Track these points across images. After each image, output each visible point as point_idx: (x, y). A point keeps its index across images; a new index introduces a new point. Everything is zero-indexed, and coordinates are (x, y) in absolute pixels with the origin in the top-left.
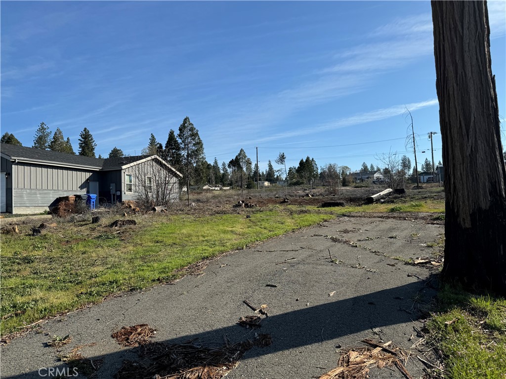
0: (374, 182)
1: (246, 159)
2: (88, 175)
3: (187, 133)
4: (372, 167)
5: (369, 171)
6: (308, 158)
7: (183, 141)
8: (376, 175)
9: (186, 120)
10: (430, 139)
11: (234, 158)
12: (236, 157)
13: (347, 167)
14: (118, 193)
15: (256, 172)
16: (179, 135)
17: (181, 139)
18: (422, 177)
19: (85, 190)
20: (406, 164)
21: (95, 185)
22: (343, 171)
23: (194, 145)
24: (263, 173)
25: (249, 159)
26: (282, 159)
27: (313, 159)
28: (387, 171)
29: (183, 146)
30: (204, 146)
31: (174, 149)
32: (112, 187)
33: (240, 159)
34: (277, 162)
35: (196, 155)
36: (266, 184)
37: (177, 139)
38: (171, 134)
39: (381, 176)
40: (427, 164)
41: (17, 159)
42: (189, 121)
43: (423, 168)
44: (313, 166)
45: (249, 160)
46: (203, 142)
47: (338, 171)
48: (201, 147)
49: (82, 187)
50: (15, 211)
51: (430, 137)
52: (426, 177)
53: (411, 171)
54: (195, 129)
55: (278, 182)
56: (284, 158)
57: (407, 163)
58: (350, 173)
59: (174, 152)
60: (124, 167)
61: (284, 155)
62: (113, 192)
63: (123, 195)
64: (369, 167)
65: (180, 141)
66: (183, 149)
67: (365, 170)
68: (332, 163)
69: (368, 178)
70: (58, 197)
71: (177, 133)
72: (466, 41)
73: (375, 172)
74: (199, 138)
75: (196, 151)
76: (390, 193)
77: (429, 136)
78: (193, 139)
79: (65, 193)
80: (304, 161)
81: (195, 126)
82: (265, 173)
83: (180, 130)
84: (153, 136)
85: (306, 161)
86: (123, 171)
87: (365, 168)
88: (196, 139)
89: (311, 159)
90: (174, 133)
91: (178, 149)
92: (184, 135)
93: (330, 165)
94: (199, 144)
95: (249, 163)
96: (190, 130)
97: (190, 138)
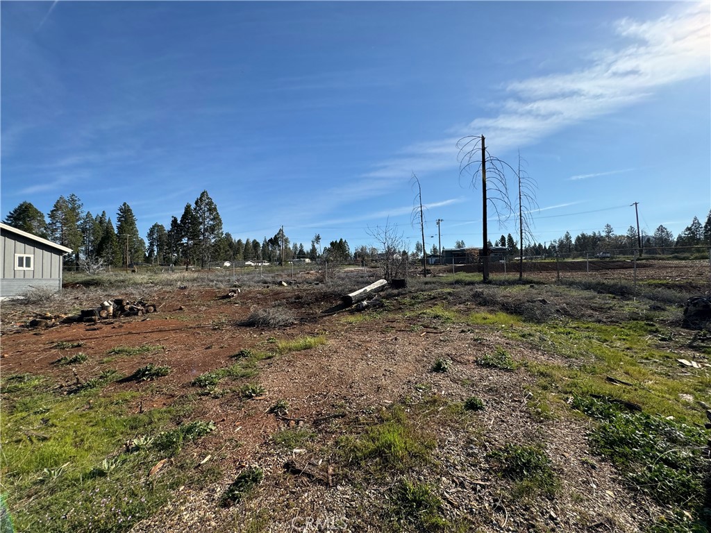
1: (285, 238)
6: (341, 240)
7: (199, 216)
9: (203, 194)
11: (273, 237)
15: (301, 251)
16: (196, 209)
17: (197, 213)
20: (420, 248)
22: (372, 252)
23: (211, 219)
24: (306, 252)
29: (199, 221)
31: (189, 223)
33: (278, 238)
35: (214, 230)
36: (307, 260)
38: (188, 208)
40: (435, 249)
42: (207, 195)
43: (431, 252)
48: (220, 222)
51: (438, 223)
52: (434, 259)
53: (422, 254)
59: (190, 226)
61: (319, 237)
66: (200, 224)
74: (217, 213)
75: (214, 226)
76: (383, 286)
78: (211, 214)
81: (213, 201)
82: (308, 252)
83: (196, 203)
85: (340, 242)
88: (214, 213)
89: (344, 241)
90: (191, 207)
91: (194, 223)
92: (201, 209)
94: (216, 218)
95: (286, 241)
96: (207, 204)
97: (207, 213)
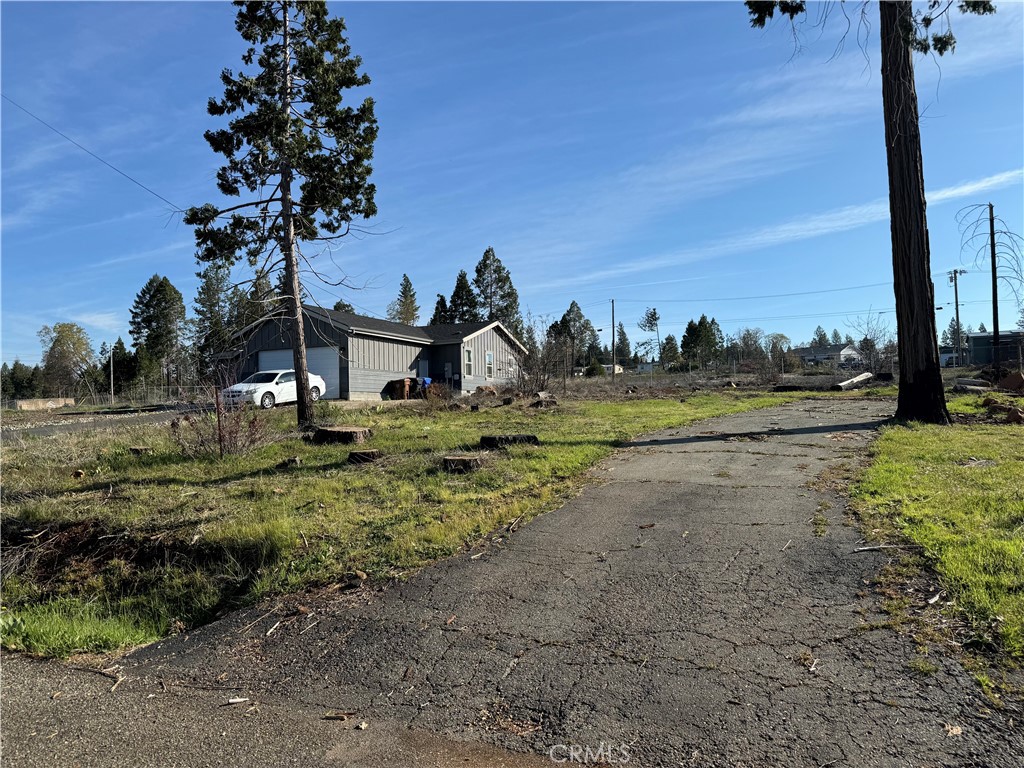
0: (841, 366)
1: (582, 321)
2: (418, 350)
3: (489, 276)
4: (836, 335)
5: (830, 344)
6: (703, 318)
7: (482, 291)
8: (845, 352)
9: (488, 253)
10: (953, 283)
11: (559, 319)
12: (564, 318)
13: (782, 337)
14: (456, 377)
16: (477, 281)
17: (479, 287)
19: (414, 371)
21: (425, 365)
22: (775, 344)
23: (502, 297)
24: (606, 348)
25: (587, 322)
26: (652, 320)
27: (713, 320)
28: (867, 345)
29: (482, 300)
30: (519, 300)
31: (466, 304)
32: (448, 367)
33: (570, 320)
34: (642, 326)
35: (507, 316)
36: (616, 369)
37: (472, 287)
38: (462, 278)
39: (854, 354)
41: (355, 329)
42: (494, 256)
44: (714, 334)
45: (587, 324)
46: (518, 292)
47: (763, 345)
48: (515, 301)
49: (411, 368)
50: (352, 396)
51: (954, 279)
52: (945, 357)
54: (504, 269)
55: (639, 367)
56: (656, 319)
58: (789, 348)
59: (467, 311)
60: (465, 339)
61: (655, 313)
62: (448, 375)
63: (463, 380)
64: (829, 337)
65: (476, 291)
66: (483, 305)
67: (821, 343)
68: (752, 328)
69: (829, 358)
70: (389, 380)
71: (471, 276)
72: (912, 261)
73: (844, 346)
74: (511, 287)
75: (506, 308)
76: (869, 379)
77: (951, 278)
78: (501, 288)
79: (397, 375)
80: (696, 323)
81: (503, 265)
82: (610, 349)
83: (478, 271)
84: (406, 279)
85: (700, 323)
86: (462, 345)
87: (822, 337)
88: (506, 287)
89: (709, 320)
90: (467, 277)
91: (473, 304)
92: (484, 280)
93: (748, 331)
94: (512, 295)
96: (495, 271)
97: (494, 286)
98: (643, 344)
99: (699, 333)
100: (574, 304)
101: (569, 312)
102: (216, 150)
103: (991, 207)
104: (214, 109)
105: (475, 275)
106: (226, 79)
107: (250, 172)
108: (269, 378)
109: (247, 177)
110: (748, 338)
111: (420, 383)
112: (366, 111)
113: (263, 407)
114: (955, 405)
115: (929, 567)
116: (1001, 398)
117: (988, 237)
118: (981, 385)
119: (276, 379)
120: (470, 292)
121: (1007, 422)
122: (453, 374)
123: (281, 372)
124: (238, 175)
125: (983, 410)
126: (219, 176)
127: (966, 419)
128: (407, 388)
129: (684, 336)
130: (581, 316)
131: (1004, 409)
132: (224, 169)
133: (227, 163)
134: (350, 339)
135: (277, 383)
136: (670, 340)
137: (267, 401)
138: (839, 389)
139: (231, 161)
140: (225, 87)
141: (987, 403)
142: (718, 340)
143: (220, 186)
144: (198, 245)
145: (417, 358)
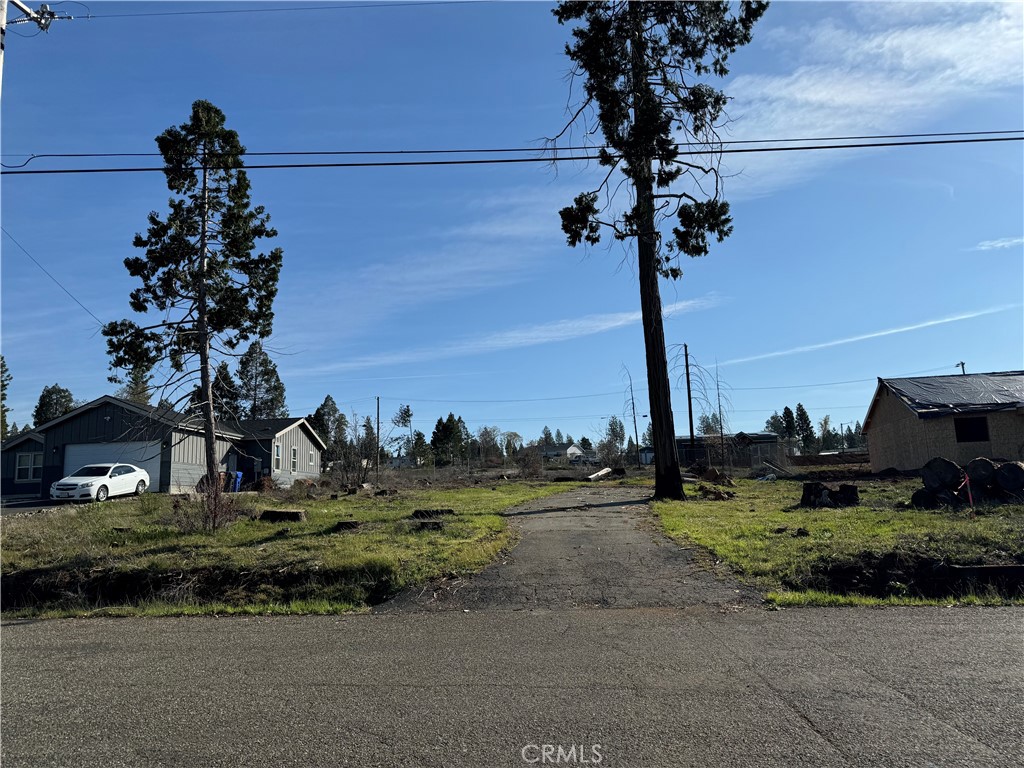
0: (571, 462)
1: (337, 415)
2: (229, 445)
3: (254, 369)
4: (559, 434)
5: (555, 443)
6: (451, 416)
7: (245, 383)
8: (571, 450)
11: (313, 413)
12: (318, 410)
13: (516, 435)
14: (266, 471)
16: (240, 373)
17: (242, 379)
18: (643, 455)
19: (225, 466)
20: (616, 431)
21: (234, 460)
22: (509, 442)
23: (268, 390)
25: (342, 416)
26: (405, 416)
27: (460, 418)
29: (245, 392)
30: (285, 394)
32: (258, 462)
33: (324, 415)
34: (396, 423)
37: (235, 379)
38: (223, 369)
39: (579, 452)
42: (261, 349)
43: (644, 440)
44: (460, 431)
45: (342, 418)
46: (285, 386)
47: (499, 442)
48: (281, 395)
49: (222, 462)
50: (172, 488)
52: (650, 456)
53: (625, 445)
54: (271, 362)
56: (409, 416)
57: (618, 429)
58: (521, 445)
60: (277, 435)
61: (408, 410)
63: (274, 473)
64: (554, 435)
65: (238, 382)
66: (246, 397)
67: (548, 441)
68: (490, 426)
69: (557, 455)
71: (234, 368)
73: (568, 445)
74: (278, 380)
75: (271, 401)
76: (609, 473)
78: (267, 381)
80: (445, 420)
81: (270, 358)
82: (355, 443)
83: (242, 363)
85: (450, 421)
86: (274, 441)
87: (548, 435)
88: (272, 380)
89: (456, 418)
90: (228, 369)
91: (234, 396)
92: (248, 371)
93: (486, 429)
94: (278, 389)
95: (341, 422)
96: (261, 365)
97: (259, 379)
98: (397, 439)
99: (448, 430)
100: (328, 398)
101: (323, 406)
102: (133, 274)
103: (686, 347)
104: (139, 242)
105: (238, 367)
106: (153, 220)
107: (160, 294)
108: (102, 472)
109: (156, 297)
110: (486, 434)
111: (234, 476)
112: (276, 257)
113: (98, 499)
114: (688, 490)
115: (712, 553)
116: (708, 485)
117: (684, 367)
118: (693, 477)
119: (109, 473)
120: (231, 384)
121: (716, 499)
122: (263, 468)
123: (113, 466)
124: (150, 296)
125: (700, 493)
126: (132, 296)
127: (693, 498)
128: (222, 483)
129: (434, 433)
130: (336, 410)
131: (712, 492)
132: (138, 290)
133: (142, 285)
134: (174, 434)
135: (110, 477)
136: (420, 436)
137: (102, 493)
138: (589, 480)
139: (146, 285)
140: (151, 226)
141: (701, 488)
142: (464, 436)
143: (132, 304)
144: (109, 353)
145: (228, 452)
